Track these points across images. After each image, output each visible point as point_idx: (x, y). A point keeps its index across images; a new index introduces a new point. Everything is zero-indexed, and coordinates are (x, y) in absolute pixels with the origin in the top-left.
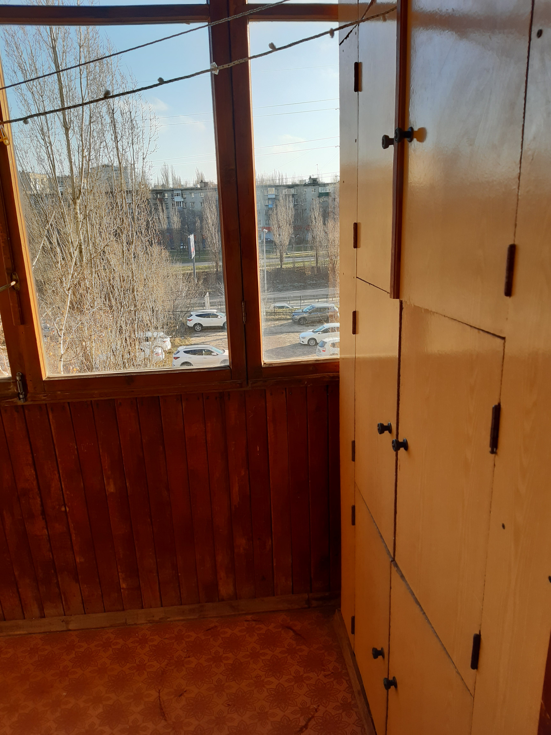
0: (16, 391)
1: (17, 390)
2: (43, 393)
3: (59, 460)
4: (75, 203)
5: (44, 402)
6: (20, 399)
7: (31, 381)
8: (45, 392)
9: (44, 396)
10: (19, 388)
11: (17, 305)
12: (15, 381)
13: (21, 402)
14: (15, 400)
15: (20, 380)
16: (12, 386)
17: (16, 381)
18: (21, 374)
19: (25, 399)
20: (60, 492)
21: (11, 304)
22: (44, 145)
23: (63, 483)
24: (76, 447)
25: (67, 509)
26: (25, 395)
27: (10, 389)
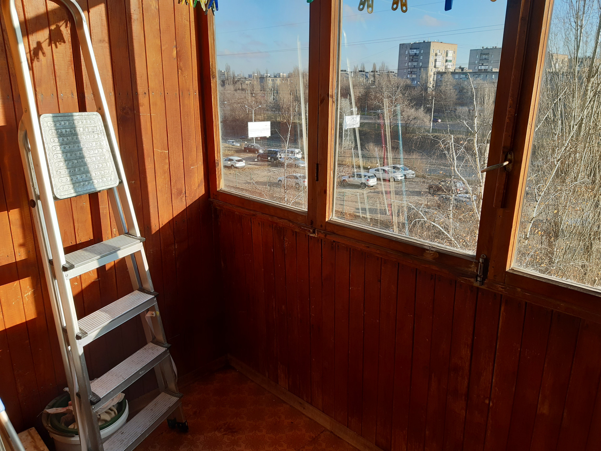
0: (475, 271)
1: (477, 271)
2: (502, 284)
3: (498, 353)
4: (589, 81)
5: (500, 293)
6: (477, 281)
7: (493, 267)
8: (505, 283)
9: (502, 288)
10: (479, 270)
11: (503, 187)
12: (477, 261)
13: (477, 284)
14: (472, 280)
15: (482, 263)
16: (473, 266)
17: (479, 263)
18: (485, 257)
19: (482, 283)
20: (489, 384)
21: (497, 185)
22: (574, 27)
23: (494, 378)
24: (519, 349)
25: (491, 404)
26: (483, 279)
27: (470, 268)
